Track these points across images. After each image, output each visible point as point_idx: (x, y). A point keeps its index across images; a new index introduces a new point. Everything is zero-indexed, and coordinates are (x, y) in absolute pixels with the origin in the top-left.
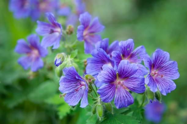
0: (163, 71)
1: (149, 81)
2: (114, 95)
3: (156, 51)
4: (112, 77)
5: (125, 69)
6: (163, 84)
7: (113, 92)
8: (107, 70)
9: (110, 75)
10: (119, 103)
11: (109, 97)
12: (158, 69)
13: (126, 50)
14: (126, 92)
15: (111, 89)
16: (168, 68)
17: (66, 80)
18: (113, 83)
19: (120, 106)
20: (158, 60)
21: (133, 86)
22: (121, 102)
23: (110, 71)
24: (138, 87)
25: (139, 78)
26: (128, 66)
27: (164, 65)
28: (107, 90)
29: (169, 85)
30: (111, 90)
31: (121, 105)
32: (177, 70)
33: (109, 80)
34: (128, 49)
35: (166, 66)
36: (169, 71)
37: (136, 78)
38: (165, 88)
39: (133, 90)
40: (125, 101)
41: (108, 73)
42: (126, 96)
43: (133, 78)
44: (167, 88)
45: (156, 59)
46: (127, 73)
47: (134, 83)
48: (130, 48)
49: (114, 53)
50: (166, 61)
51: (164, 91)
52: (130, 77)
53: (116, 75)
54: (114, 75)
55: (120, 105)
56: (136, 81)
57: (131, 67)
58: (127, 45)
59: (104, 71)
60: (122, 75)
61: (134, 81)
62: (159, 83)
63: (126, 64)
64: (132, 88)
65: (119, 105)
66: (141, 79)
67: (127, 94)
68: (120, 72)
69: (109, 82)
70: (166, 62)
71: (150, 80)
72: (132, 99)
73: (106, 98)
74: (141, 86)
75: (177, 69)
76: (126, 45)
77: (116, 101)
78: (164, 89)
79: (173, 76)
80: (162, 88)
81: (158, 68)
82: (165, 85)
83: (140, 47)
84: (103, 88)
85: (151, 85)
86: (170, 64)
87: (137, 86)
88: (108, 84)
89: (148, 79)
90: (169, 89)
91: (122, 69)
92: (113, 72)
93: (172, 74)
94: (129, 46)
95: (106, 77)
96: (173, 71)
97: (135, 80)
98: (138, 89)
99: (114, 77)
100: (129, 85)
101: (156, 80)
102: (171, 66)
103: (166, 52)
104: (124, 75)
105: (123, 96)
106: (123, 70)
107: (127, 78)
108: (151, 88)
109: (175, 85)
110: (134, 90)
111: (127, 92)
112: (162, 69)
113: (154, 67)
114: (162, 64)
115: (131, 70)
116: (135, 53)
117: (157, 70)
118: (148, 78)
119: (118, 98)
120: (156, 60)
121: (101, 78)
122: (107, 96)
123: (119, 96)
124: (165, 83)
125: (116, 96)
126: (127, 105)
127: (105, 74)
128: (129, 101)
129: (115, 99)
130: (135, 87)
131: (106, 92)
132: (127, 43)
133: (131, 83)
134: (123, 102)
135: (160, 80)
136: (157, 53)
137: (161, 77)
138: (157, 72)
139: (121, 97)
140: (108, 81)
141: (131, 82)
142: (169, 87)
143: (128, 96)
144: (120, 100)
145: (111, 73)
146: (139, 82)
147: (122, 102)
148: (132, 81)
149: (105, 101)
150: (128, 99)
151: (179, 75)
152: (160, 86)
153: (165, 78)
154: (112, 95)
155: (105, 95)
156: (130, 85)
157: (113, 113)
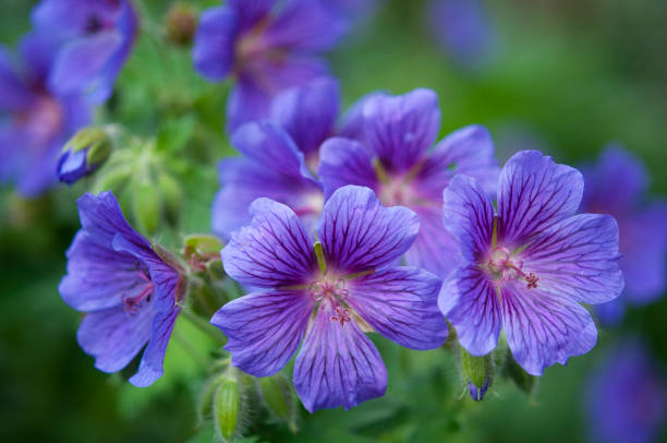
0: (545, 256)
1: (457, 296)
2: (293, 343)
3: (516, 160)
4: (291, 261)
5: (352, 226)
6: (535, 319)
7: (293, 329)
8: (266, 225)
9: (279, 251)
10: (316, 385)
11: (267, 351)
12: (526, 246)
13: (396, 141)
14: (355, 340)
15: (283, 316)
16: (569, 248)
17: (94, 250)
18: (299, 288)
19: (320, 402)
20: (525, 205)
21: (388, 311)
22: (324, 382)
23: (279, 230)
24: (410, 321)
25: (416, 277)
26: (370, 214)
27: (556, 228)
28: (260, 318)
29: (565, 331)
30: (282, 322)
31: (324, 395)
32: (617, 259)
33: (274, 270)
34: (409, 137)
35: (564, 233)
36: (576, 262)
37: (403, 278)
38: (542, 339)
39: (385, 330)
40: (345, 377)
41: (271, 239)
42: (353, 358)
43: (393, 276)
44: (552, 341)
45: (516, 196)
46: (362, 251)
47: (396, 297)
48: (420, 131)
49: (333, 149)
50: (565, 209)
51: (534, 354)
52: (377, 270)
53: (312, 253)
54: (301, 251)
55: (318, 397)
56: (404, 291)
57: (386, 221)
58: (406, 118)
59: (255, 227)
60: (340, 257)
61: (397, 292)
62: (518, 313)
63: (361, 208)
64: (383, 320)
65: (314, 394)
66: (425, 285)
67: (358, 346)
68: (329, 242)
69: (272, 279)
70: (566, 216)
71: (463, 294)
72: (377, 374)
73: (255, 357)
74: (423, 318)
75: (616, 254)
76: (399, 117)
77: (302, 376)
78: (534, 342)
79: (590, 285)
80: (523, 339)
81: (522, 239)
82: (543, 323)
83: (467, 132)
84: (242, 307)
85: (466, 318)
86: (582, 229)
87: (409, 314)
88: (272, 290)
89: (456, 290)
90: (559, 347)
91: (338, 228)
92: (295, 239)
93: (588, 277)
94: (411, 121)
95: (260, 257)
96: (596, 261)
97: (399, 286)
98: (410, 331)
99: (299, 260)
100: (372, 307)
101: (507, 295)
102: (587, 240)
103: (568, 169)
104: (349, 255)
105: (338, 355)
106: (345, 235)
107: (365, 273)
108: (463, 334)
109: (592, 329)
110: (396, 332)
111: (359, 336)
112: (544, 249)
113: (503, 233)
114: (546, 225)
115: (382, 239)
116: (444, 157)
117: (521, 249)
118: (458, 284)
119: (314, 359)
120: (515, 200)
121: (235, 261)
122: (257, 347)
123: (319, 350)
124: (548, 315)
125: (306, 350)
126: (351, 398)
127: (254, 244)
128: (365, 380)
129: (297, 366)
130: (397, 317)
131: (253, 327)
132: (407, 108)
133: (381, 296)
134: (334, 381)
135: (526, 301)
136: (520, 168)
137: (529, 285)
138: (514, 261)
139: (325, 358)
140: (267, 275)
141: (385, 292)
142: (561, 338)
143: (360, 358)
144: (321, 371)
145: (287, 245)
146: (417, 299)
147: (331, 381)
148: (386, 288)
149: (251, 370)
150: (361, 372)
151: (623, 283)
152: (516, 325)
153: (553, 291)
154: (283, 345)
155: (252, 342)
156: (377, 305)
157: (294, 427)
